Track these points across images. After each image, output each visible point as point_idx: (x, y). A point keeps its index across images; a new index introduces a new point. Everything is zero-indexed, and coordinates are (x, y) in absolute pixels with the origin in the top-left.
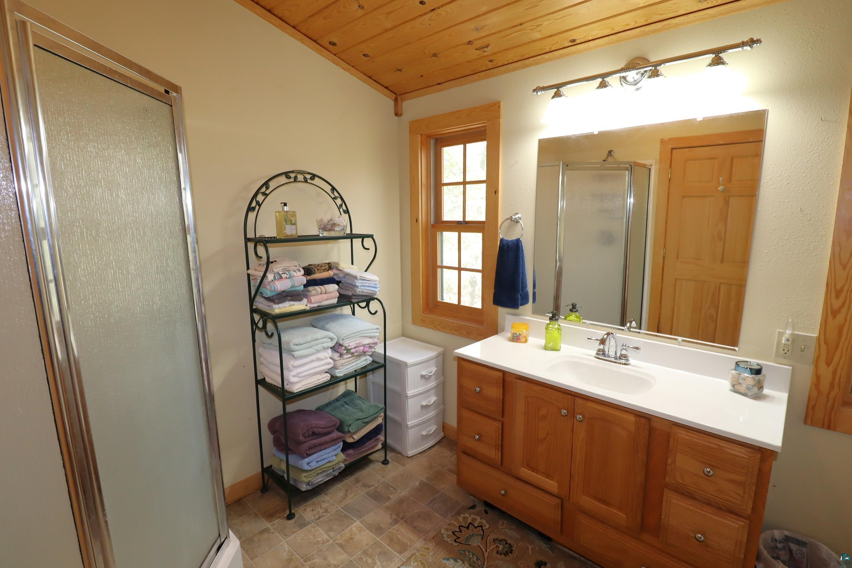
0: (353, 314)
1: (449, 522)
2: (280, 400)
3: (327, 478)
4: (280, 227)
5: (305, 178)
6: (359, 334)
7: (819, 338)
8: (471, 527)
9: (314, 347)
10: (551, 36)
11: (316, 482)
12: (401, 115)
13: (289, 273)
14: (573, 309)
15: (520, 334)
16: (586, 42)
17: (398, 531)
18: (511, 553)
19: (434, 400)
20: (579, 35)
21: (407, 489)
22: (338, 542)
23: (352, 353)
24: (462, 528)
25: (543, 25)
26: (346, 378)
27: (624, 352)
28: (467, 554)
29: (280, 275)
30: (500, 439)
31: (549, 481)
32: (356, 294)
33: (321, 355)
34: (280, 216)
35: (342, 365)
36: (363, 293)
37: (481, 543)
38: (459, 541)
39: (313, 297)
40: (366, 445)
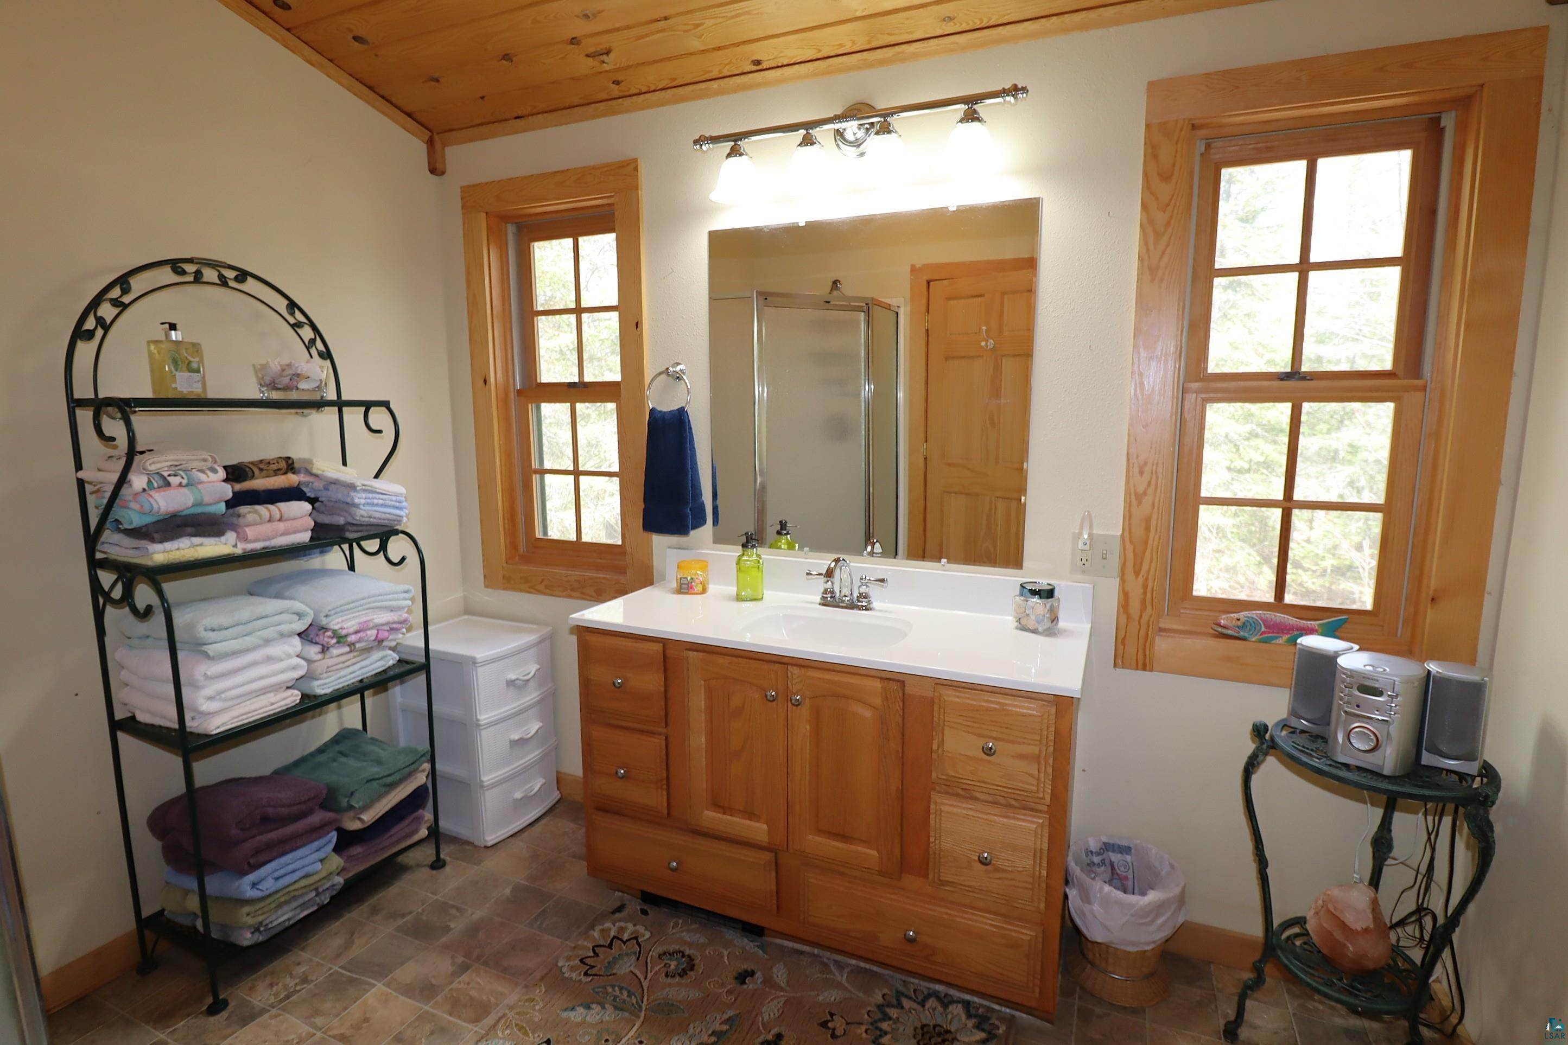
0: (352, 567)
1: (573, 945)
2: (176, 754)
3: (302, 911)
4: (157, 375)
5: (221, 276)
6: (366, 604)
7: (1122, 536)
8: (617, 943)
9: (258, 633)
10: (719, 48)
11: (275, 923)
12: (443, 173)
13: (186, 474)
14: (783, 529)
15: (692, 579)
16: (778, 67)
17: (468, 984)
18: (692, 969)
19: (537, 727)
20: (765, 52)
21: (487, 905)
22: (335, 1032)
23: (351, 645)
24: (599, 948)
25: (705, 26)
26: (338, 697)
27: (863, 589)
28: (610, 990)
29: (164, 478)
30: (665, 767)
31: (753, 824)
32: (355, 522)
33: (276, 650)
34: (159, 353)
35: (328, 670)
36: (372, 520)
37: (636, 966)
38: (594, 973)
39: (250, 528)
40: (392, 832)
